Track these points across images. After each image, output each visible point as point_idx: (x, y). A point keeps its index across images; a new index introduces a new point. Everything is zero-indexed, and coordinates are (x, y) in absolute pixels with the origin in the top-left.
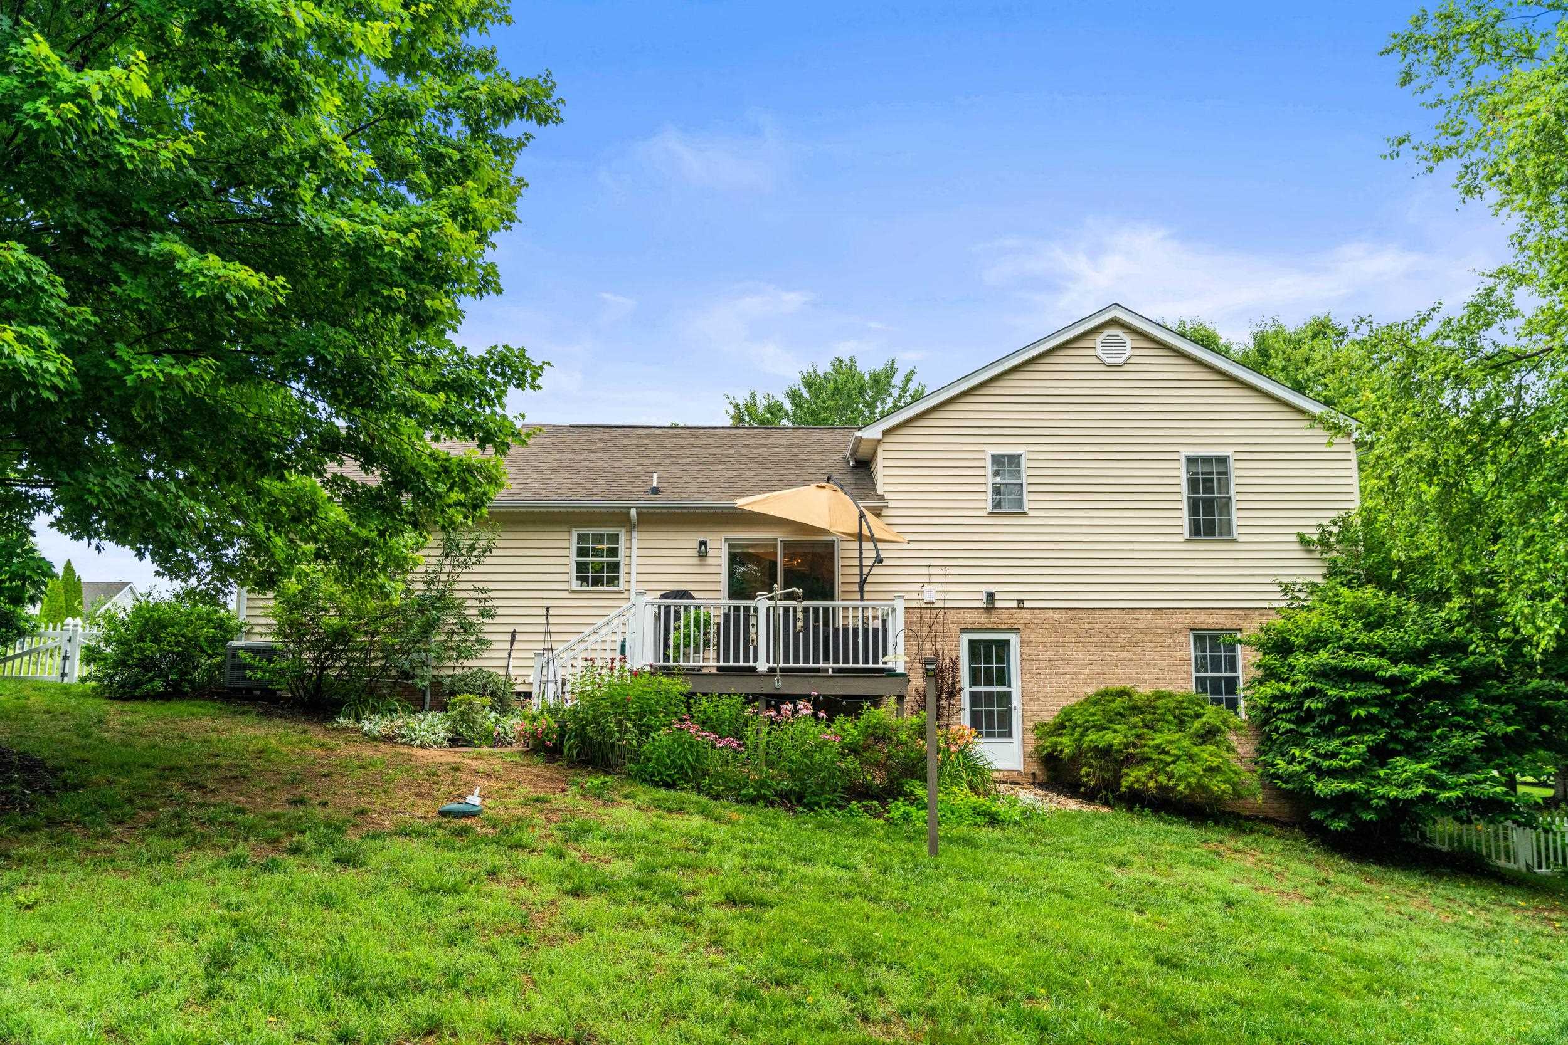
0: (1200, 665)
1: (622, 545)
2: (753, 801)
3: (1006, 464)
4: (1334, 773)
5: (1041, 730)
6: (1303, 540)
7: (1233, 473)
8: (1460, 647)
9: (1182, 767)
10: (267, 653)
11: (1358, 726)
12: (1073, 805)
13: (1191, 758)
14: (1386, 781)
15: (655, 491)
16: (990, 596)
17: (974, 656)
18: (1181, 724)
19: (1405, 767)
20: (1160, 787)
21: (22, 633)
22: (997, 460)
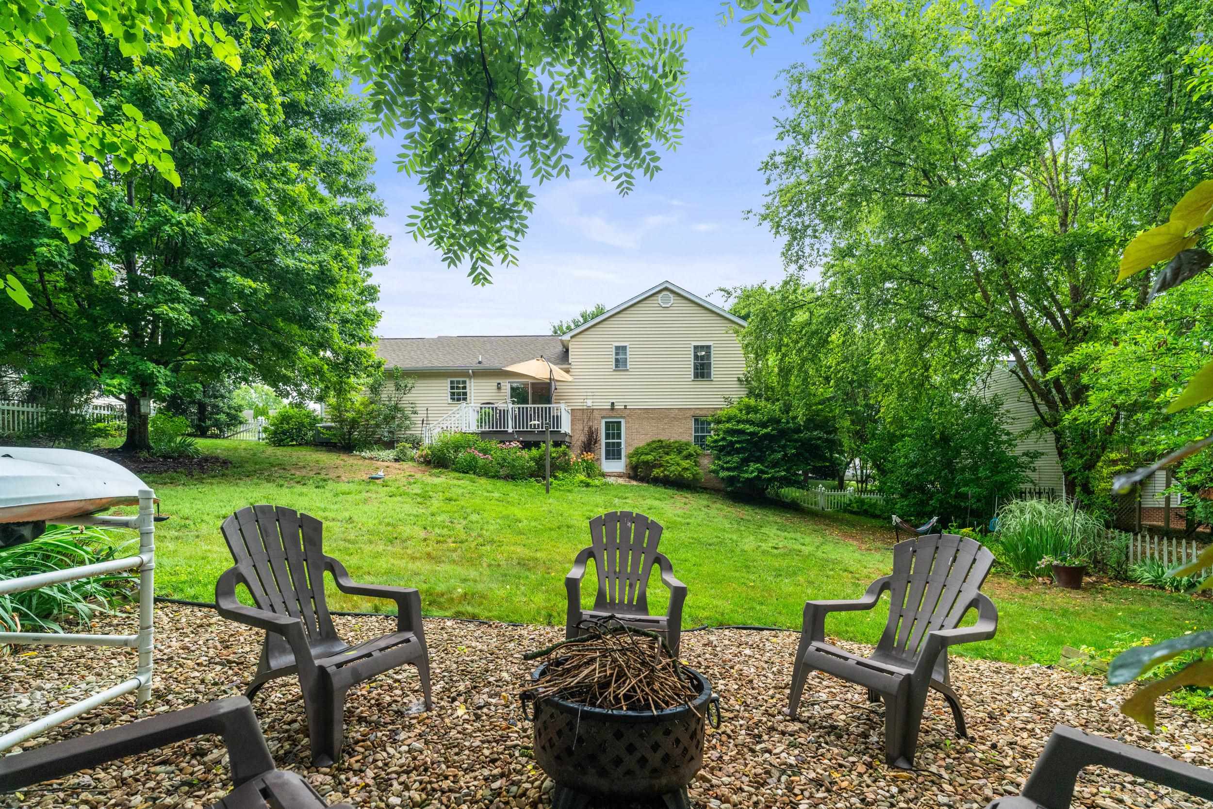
0: (696, 431)
1: (468, 385)
2: (493, 477)
3: (621, 350)
4: (728, 469)
5: (630, 456)
6: (739, 380)
7: (712, 352)
8: (778, 421)
9: (673, 468)
10: (329, 428)
11: (738, 451)
12: (635, 483)
13: (678, 464)
14: (746, 472)
15: (480, 363)
16: (613, 404)
17: (607, 428)
18: (680, 452)
19: (753, 466)
20: (665, 476)
21: (241, 423)
22: (617, 348)
